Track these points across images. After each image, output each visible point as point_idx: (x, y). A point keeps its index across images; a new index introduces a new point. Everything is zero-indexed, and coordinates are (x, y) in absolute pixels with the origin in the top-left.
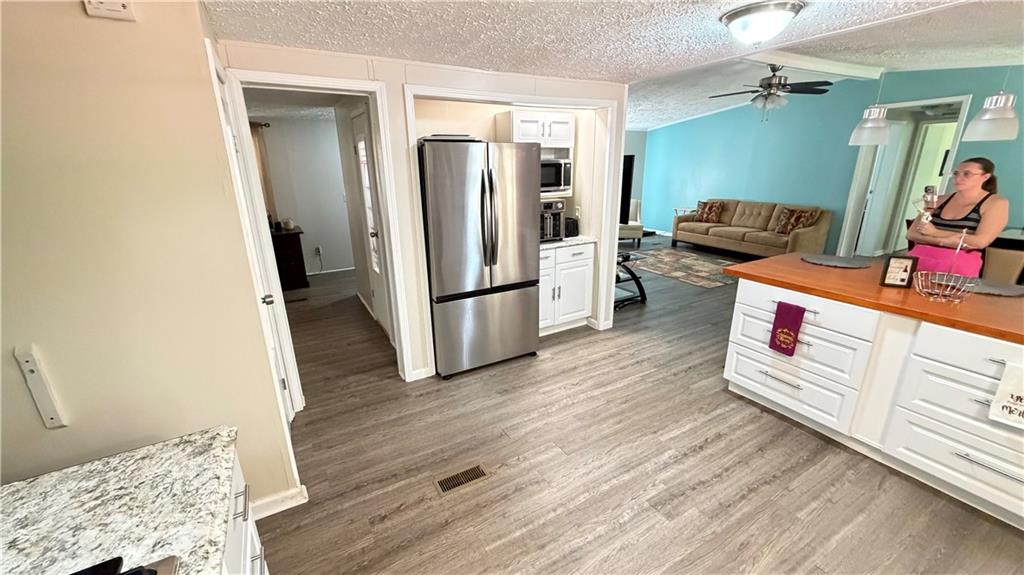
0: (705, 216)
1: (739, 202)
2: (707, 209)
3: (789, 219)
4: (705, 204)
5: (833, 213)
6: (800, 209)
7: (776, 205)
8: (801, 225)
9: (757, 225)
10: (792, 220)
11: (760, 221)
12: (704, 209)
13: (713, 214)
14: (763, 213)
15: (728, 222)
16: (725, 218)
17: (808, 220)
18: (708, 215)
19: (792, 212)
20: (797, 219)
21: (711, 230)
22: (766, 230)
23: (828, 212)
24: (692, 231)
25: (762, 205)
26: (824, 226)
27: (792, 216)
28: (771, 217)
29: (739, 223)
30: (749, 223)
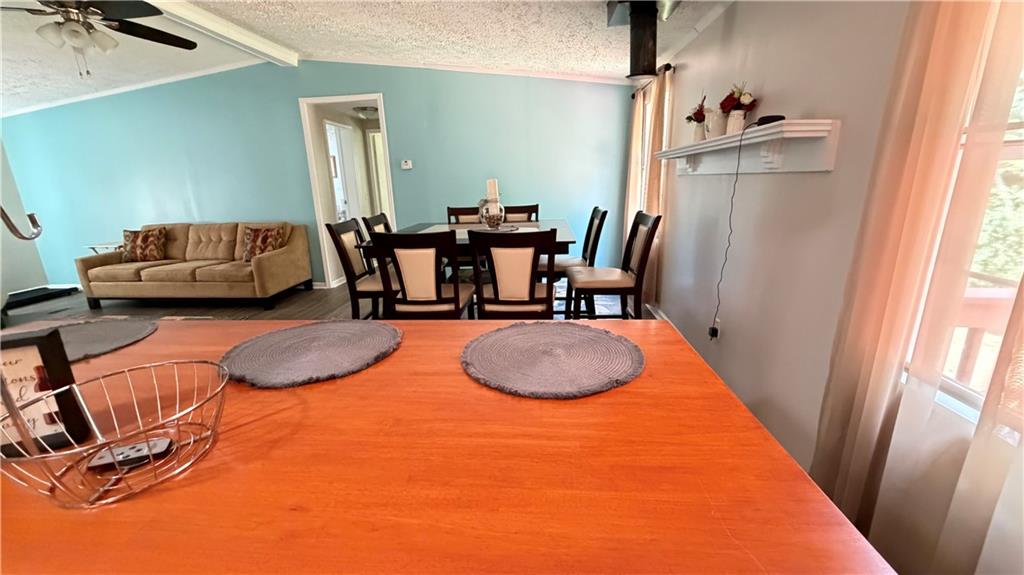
0: (139, 251)
1: (190, 225)
2: (139, 242)
3: (254, 241)
4: (136, 234)
5: (306, 227)
6: (266, 226)
7: (237, 225)
8: (270, 248)
9: (220, 255)
10: (259, 242)
11: (222, 250)
12: (134, 241)
13: (152, 247)
14: (224, 238)
15: (181, 256)
16: (174, 251)
17: (276, 239)
18: (144, 250)
19: (256, 232)
20: (264, 240)
21: (143, 273)
22: (234, 260)
23: (299, 227)
24: (114, 278)
25: (220, 227)
26: (299, 245)
27: (256, 237)
28: (235, 240)
29: (195, 256)
30: (209, 254)
